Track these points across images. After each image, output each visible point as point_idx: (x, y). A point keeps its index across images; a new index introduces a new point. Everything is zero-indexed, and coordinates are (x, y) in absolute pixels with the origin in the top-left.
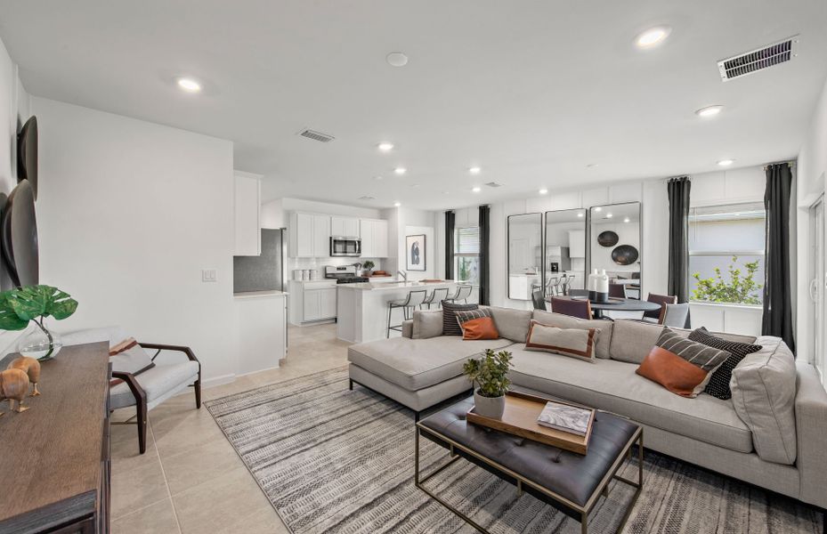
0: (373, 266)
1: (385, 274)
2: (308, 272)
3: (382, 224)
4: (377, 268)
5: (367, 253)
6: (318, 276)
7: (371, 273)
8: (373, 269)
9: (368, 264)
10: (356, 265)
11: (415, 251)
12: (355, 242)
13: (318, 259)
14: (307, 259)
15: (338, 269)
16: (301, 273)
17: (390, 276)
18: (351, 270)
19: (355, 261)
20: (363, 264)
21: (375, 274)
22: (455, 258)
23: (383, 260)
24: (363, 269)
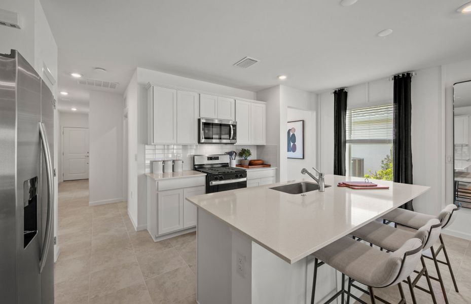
0: (250, 154)
1: (265, 165)
2: (170, 164)
3: (260, 106)
4: (253, 156)
5: (243, 140)
6: (184, 167)
7: (247, 163)
8: (249, 158)
9: (244, 152)
10: (230, 154)
11: (291, 138)
12: (229, 125)
13: (185, 147)
14: (166, 147)
15: (210, 158)
16: (161, 164)
17: (269, 166)
18: (225, 159)
19: (229, 148)
20: (238, 152)
21: (252, 164)
22: (347, 145)
23: (259, 147)
24: (238, 158)
